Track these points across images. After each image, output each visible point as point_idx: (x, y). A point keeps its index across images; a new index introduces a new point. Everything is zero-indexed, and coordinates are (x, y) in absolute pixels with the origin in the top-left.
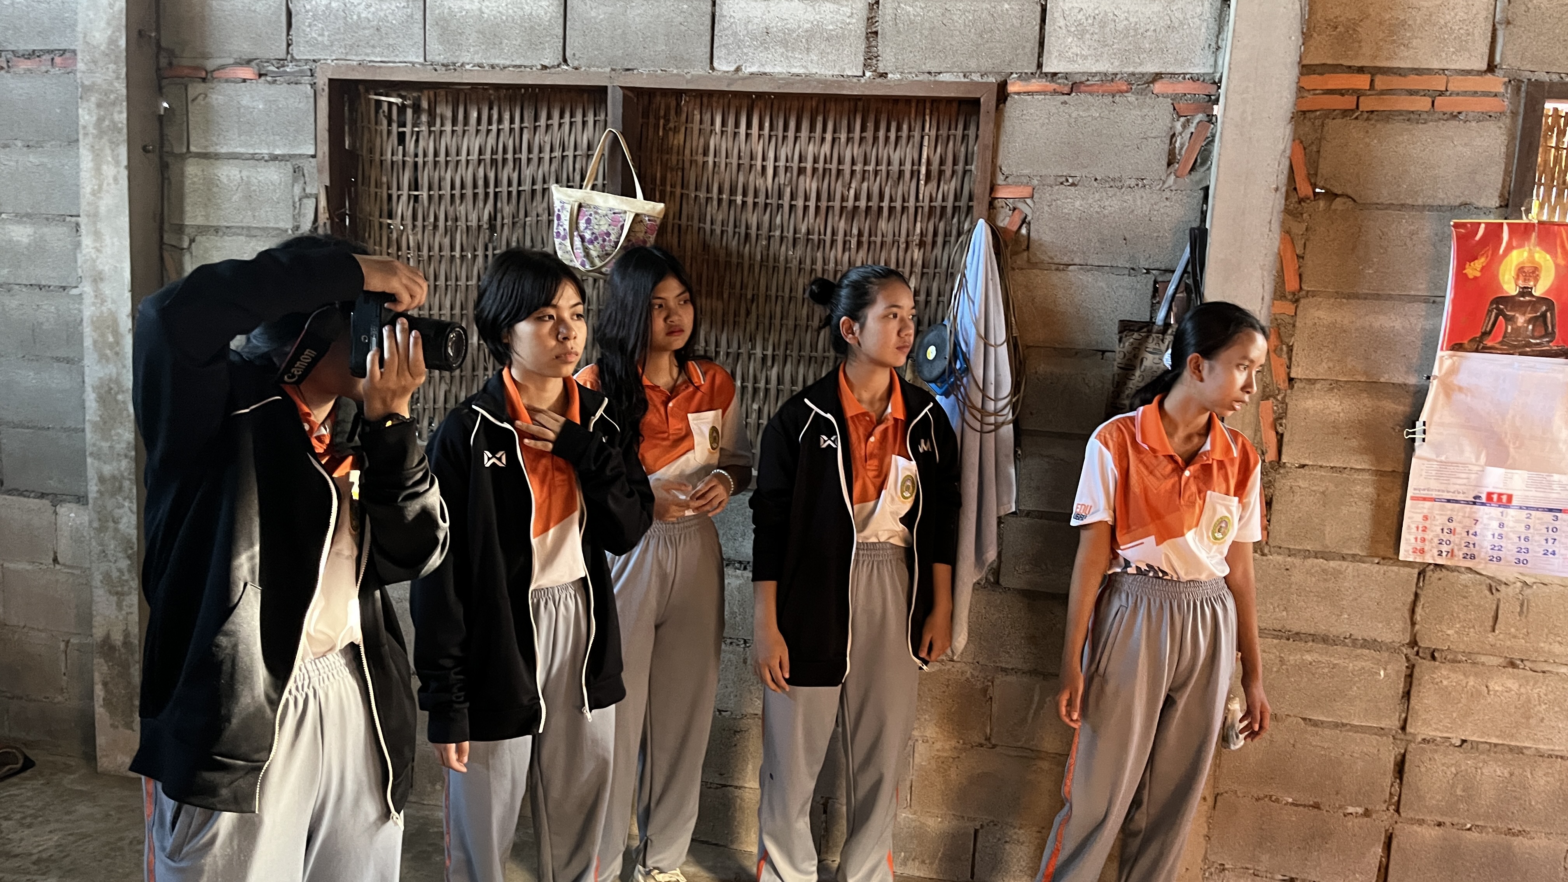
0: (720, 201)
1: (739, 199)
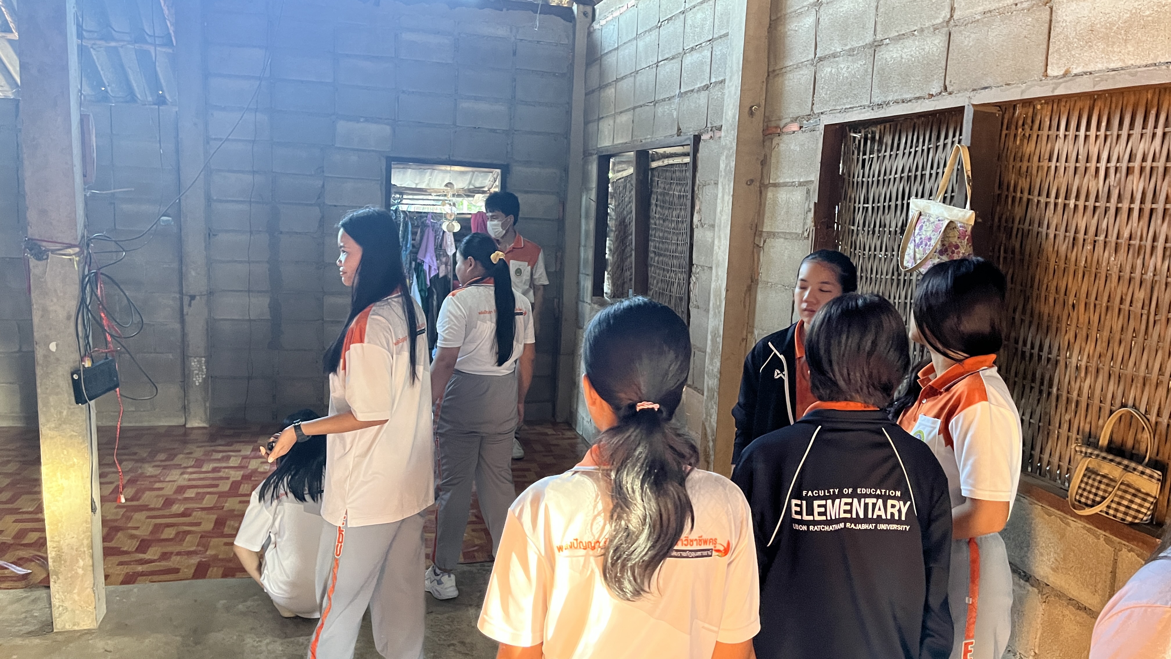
0: (1056, 205)
1: (1072, 203)
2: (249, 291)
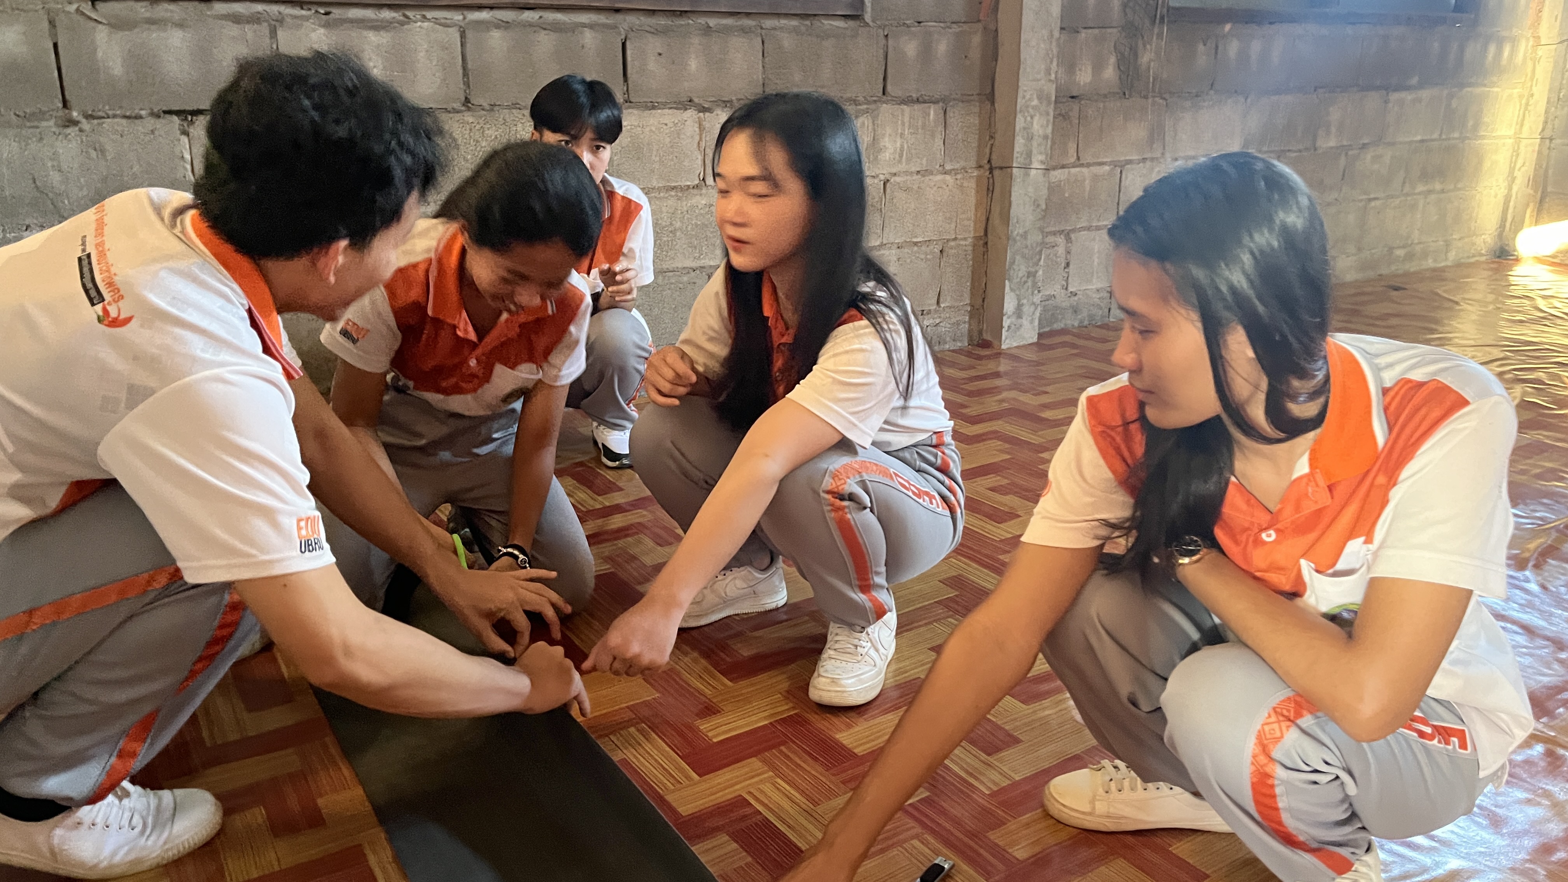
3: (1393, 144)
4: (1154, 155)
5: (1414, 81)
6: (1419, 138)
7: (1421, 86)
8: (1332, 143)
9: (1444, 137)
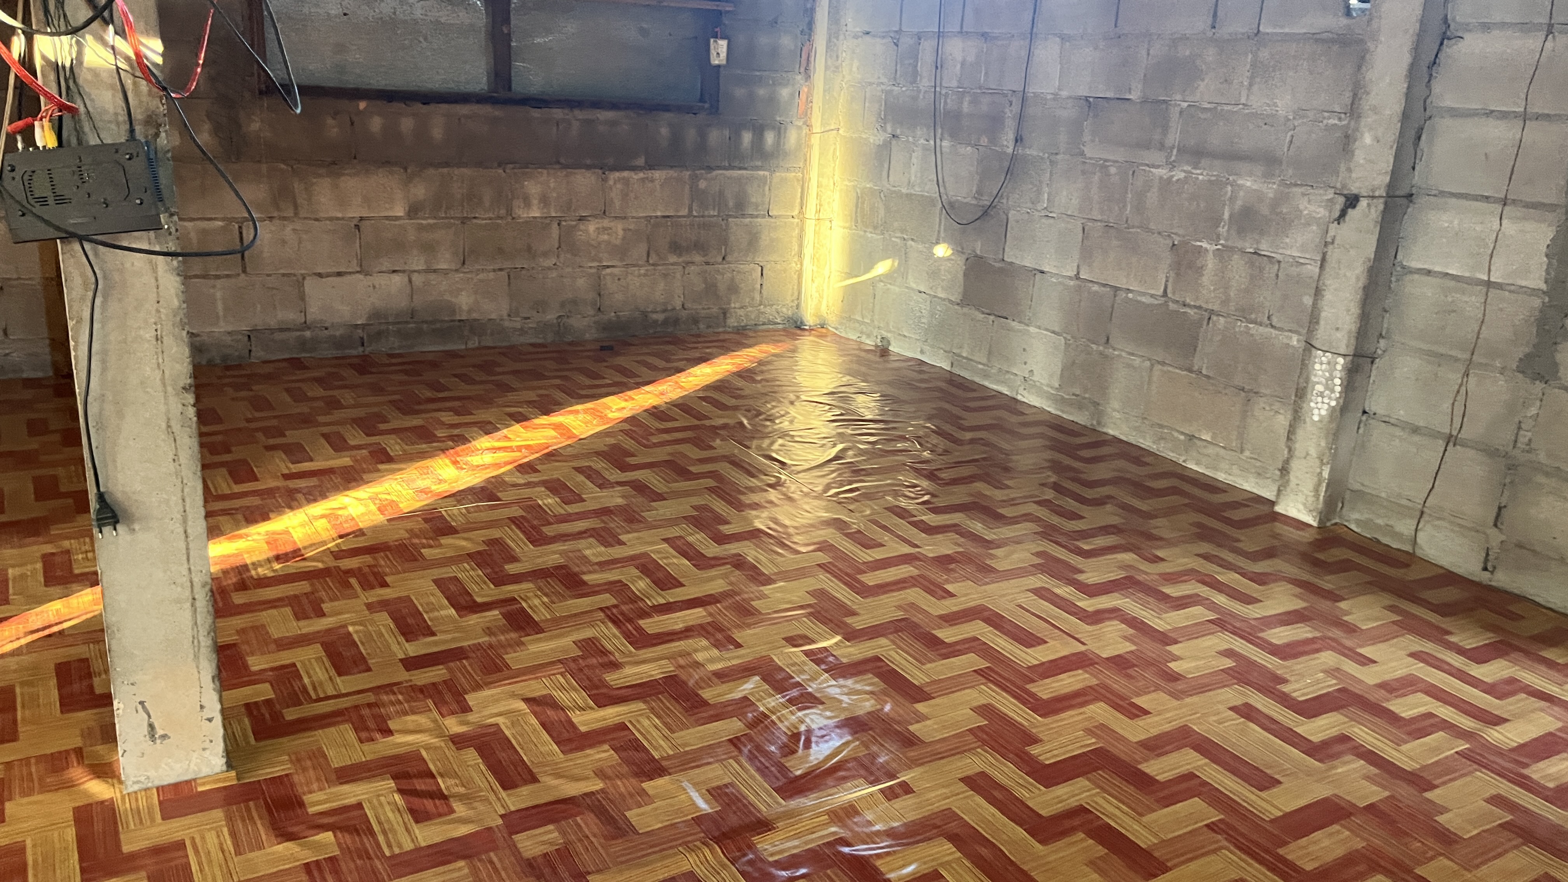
2: (1505, 202)
3: (625, 218)
4: (283, 214)
5: (641, 161)
6: (659, 214)
7: (650, 166)
8: (535, 213)
9: (695, 213)
